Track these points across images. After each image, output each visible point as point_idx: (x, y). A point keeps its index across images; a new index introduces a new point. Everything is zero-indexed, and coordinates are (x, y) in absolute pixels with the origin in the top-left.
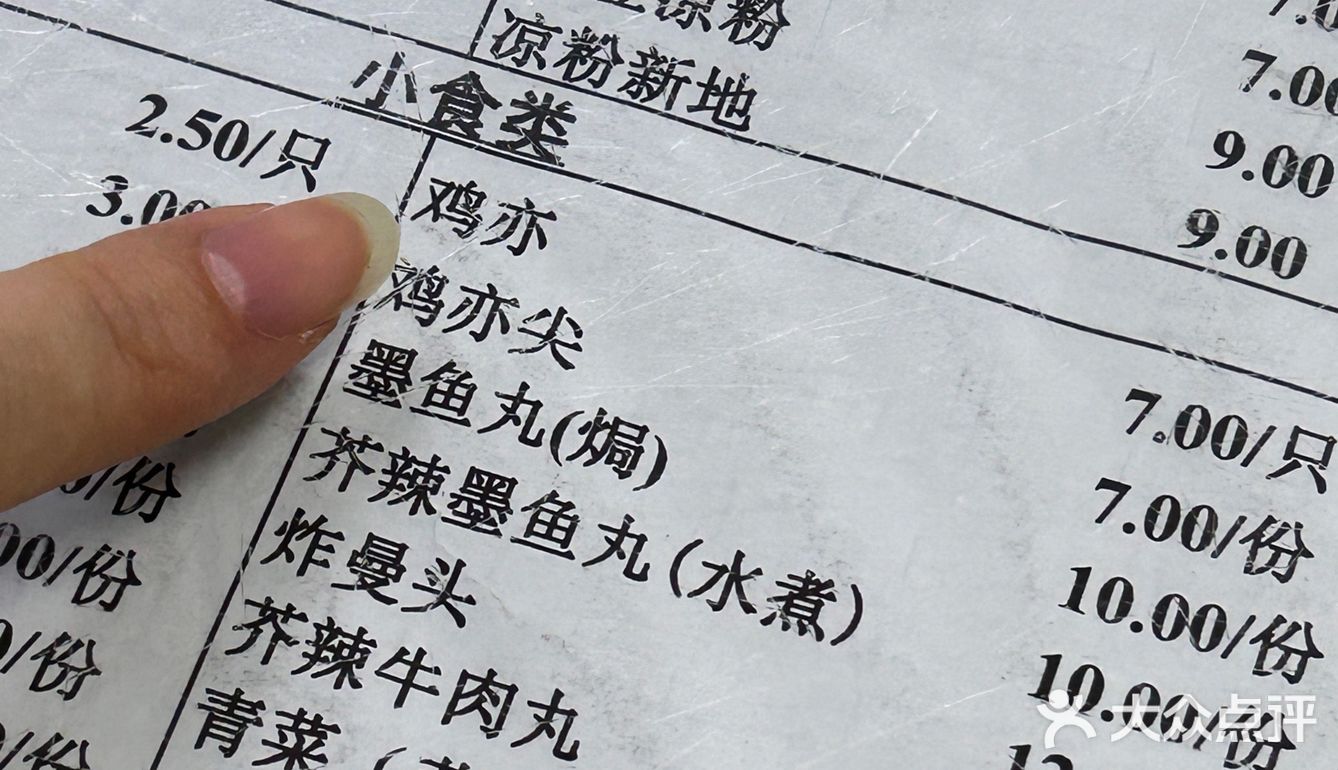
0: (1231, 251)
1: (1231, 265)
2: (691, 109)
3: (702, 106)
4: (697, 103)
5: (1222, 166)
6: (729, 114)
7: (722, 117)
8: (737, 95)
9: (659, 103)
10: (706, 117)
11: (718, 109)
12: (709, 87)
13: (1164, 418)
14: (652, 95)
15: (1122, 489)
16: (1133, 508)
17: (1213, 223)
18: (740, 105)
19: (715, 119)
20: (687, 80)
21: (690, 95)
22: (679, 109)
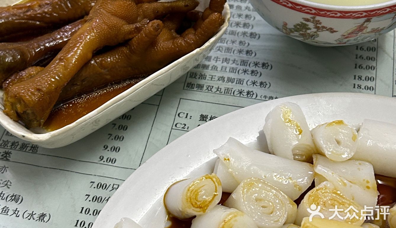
0: (106, 161)
1: (105, 163)
2: (29, 150)
3: (31, 150)
4: (30, 149)
5: (105, 150)
6: (35, 150)
7: (34, 151)
8: (36, 148)
9: (24, 150)
10: (31, 151)
11: (33, 150)
12: (32, 147)
13: (95, 185)
14: (23, 149)
15: (89, 195)
16: (90, 198)
17: (103, 157)
18: (36, 149)
19: (33, 151)
20: (29, 146)
21: (29, 148)
22: (27, 150)
